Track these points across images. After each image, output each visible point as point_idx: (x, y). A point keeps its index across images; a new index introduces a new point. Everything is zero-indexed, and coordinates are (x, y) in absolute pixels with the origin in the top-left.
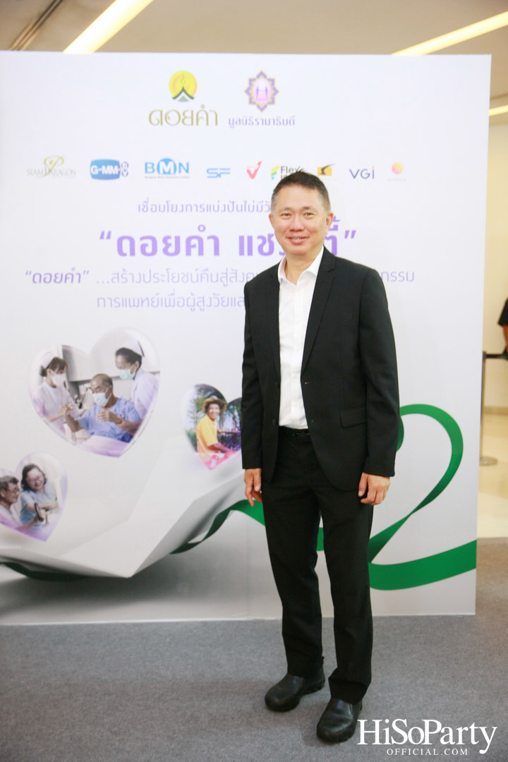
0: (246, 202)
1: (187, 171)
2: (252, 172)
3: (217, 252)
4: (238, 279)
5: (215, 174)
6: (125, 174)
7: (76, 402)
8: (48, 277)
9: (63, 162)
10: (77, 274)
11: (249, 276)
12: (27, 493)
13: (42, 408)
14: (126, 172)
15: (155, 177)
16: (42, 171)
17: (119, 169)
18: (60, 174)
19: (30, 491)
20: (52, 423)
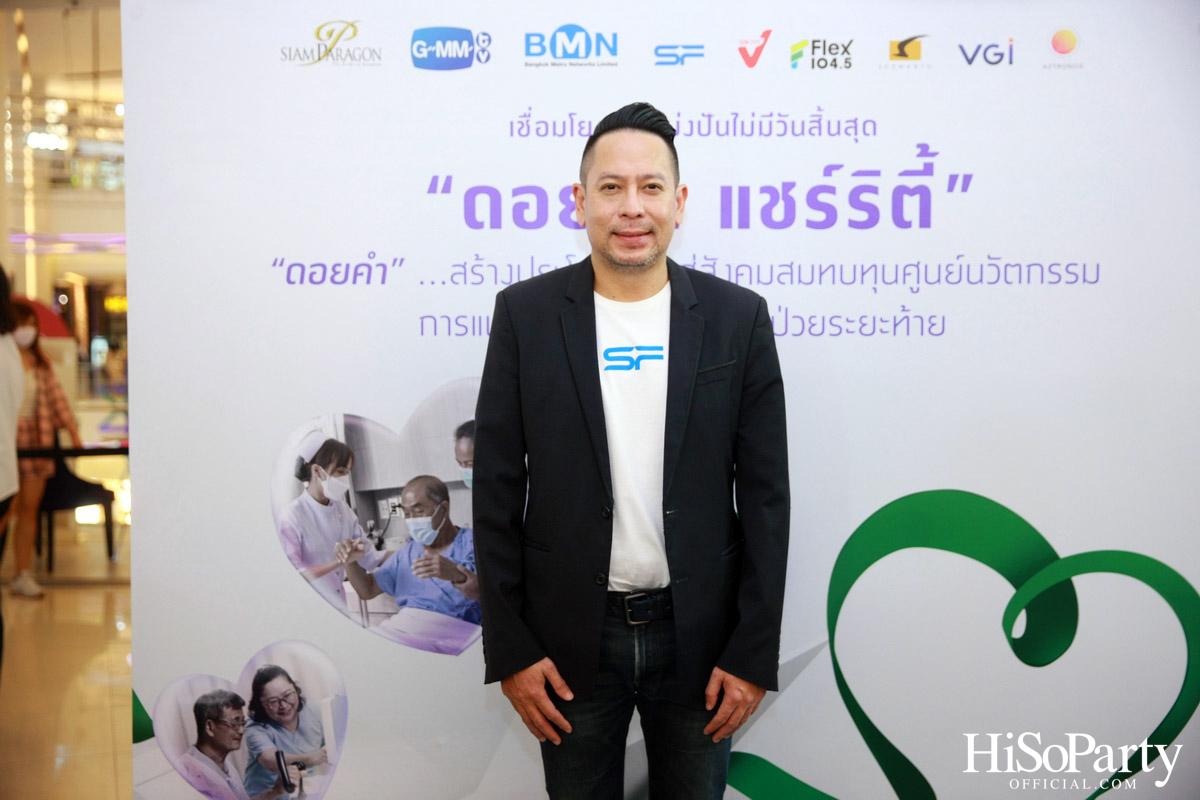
0: (737, 115)
1: (613, 51)
2: (751, 52)
5: (670, 56)
6: (484, 58)
7: (370, 536)
8: (319, 270)
9: (355, 34)
10: (378, 265)
11: (741, 271)
12: (262, 729)
13: (299, 548)
14: (486, 53)
15: (547, 64)
16: (312, 51)
17: (471, 48)
18: (348, 58)
19: (268, 726)
20: (320, 579)
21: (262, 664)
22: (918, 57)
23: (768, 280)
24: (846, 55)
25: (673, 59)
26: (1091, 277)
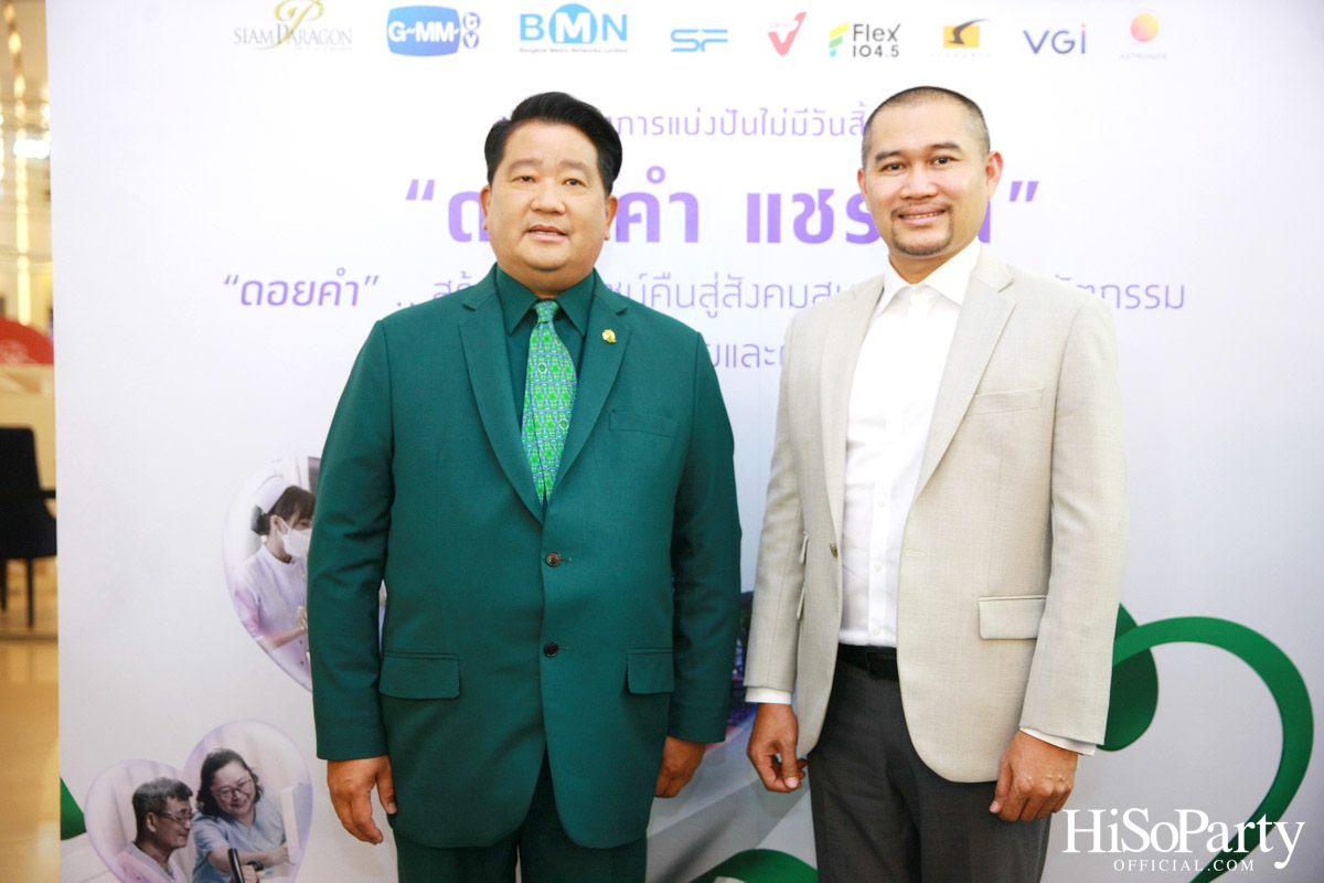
0: (766, 110)
1: (623, 36)
2: (783, 39)
3: (692, 233)
4: (743, 301)
5: (689, 41)
6: (471, 41)
8: (279, 289)
9: (321, 14)
10: (348, 284)
11: (770, 292)
12: (211, 822)
13: (256, 613)
14: (474, 37)
15: (545, 51)
16: (271, 33)
17: (457, 31)
18: (313, 41)
19: (219, 819)
20: (279, 650)
21: (212, 748)
22: (976, 44)
23: (802, 303)
24: (892, 42)
25: (692, 45)
26: (1175, 300)
